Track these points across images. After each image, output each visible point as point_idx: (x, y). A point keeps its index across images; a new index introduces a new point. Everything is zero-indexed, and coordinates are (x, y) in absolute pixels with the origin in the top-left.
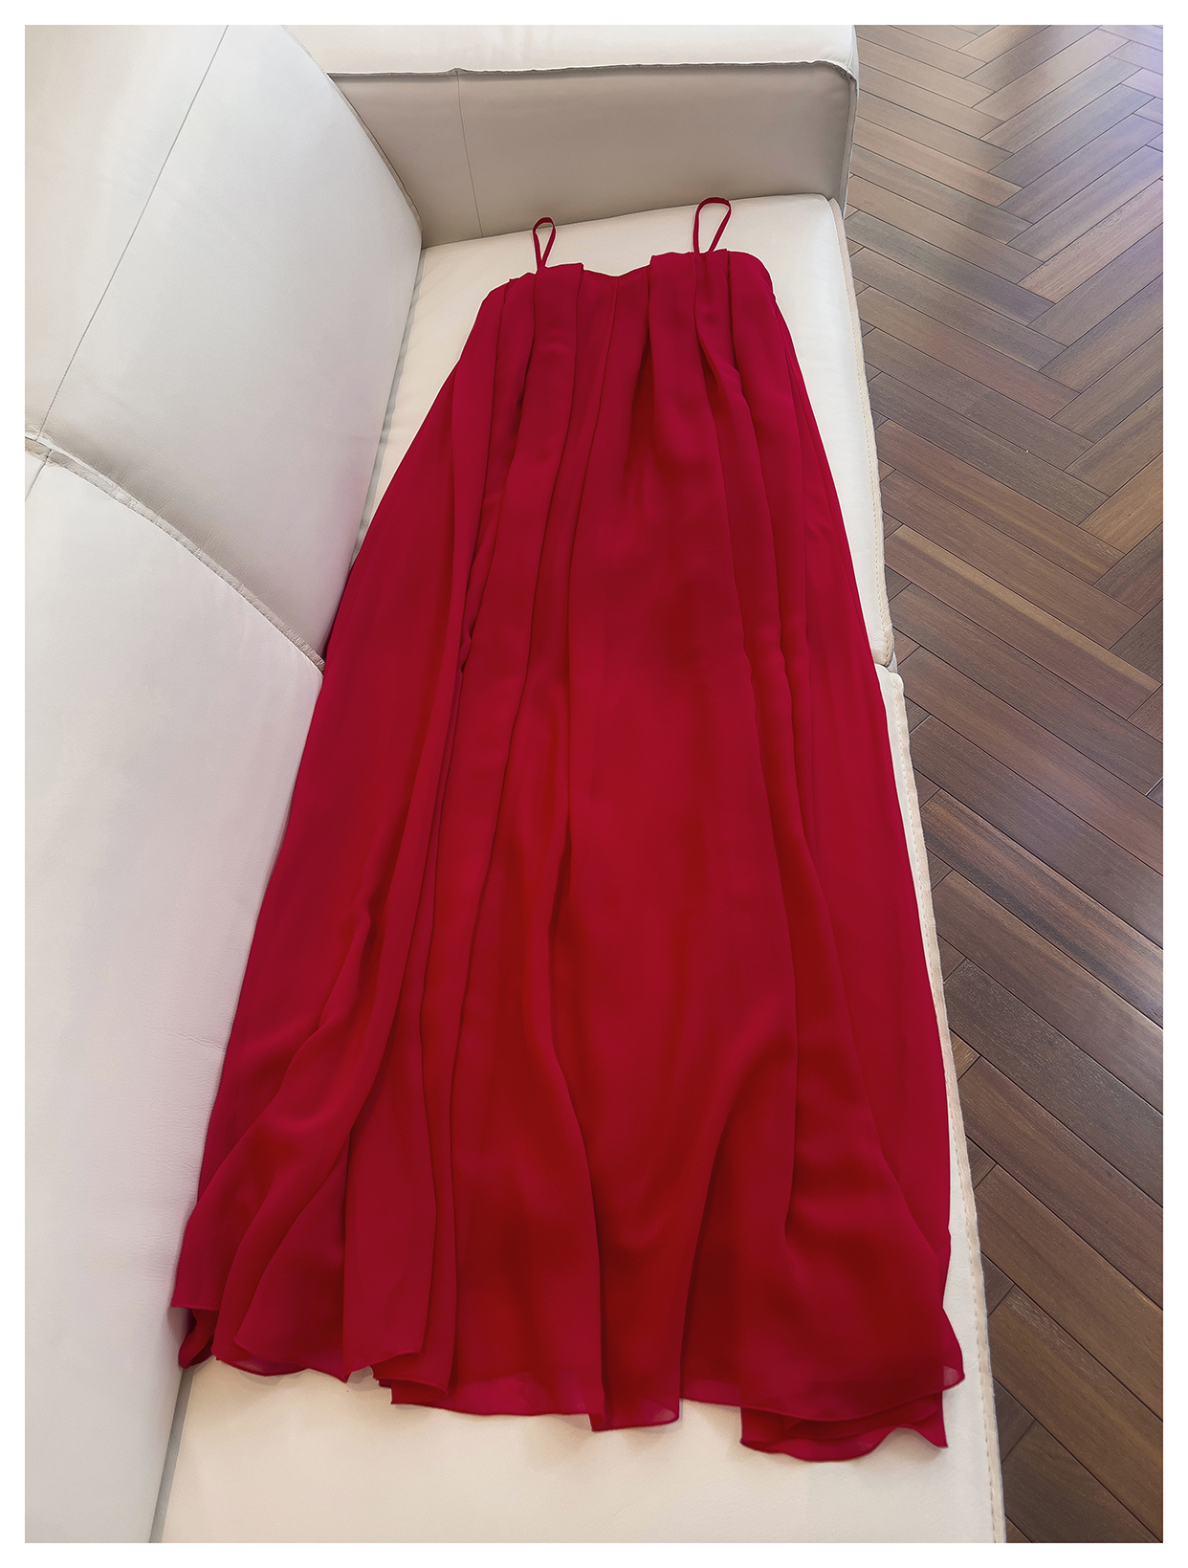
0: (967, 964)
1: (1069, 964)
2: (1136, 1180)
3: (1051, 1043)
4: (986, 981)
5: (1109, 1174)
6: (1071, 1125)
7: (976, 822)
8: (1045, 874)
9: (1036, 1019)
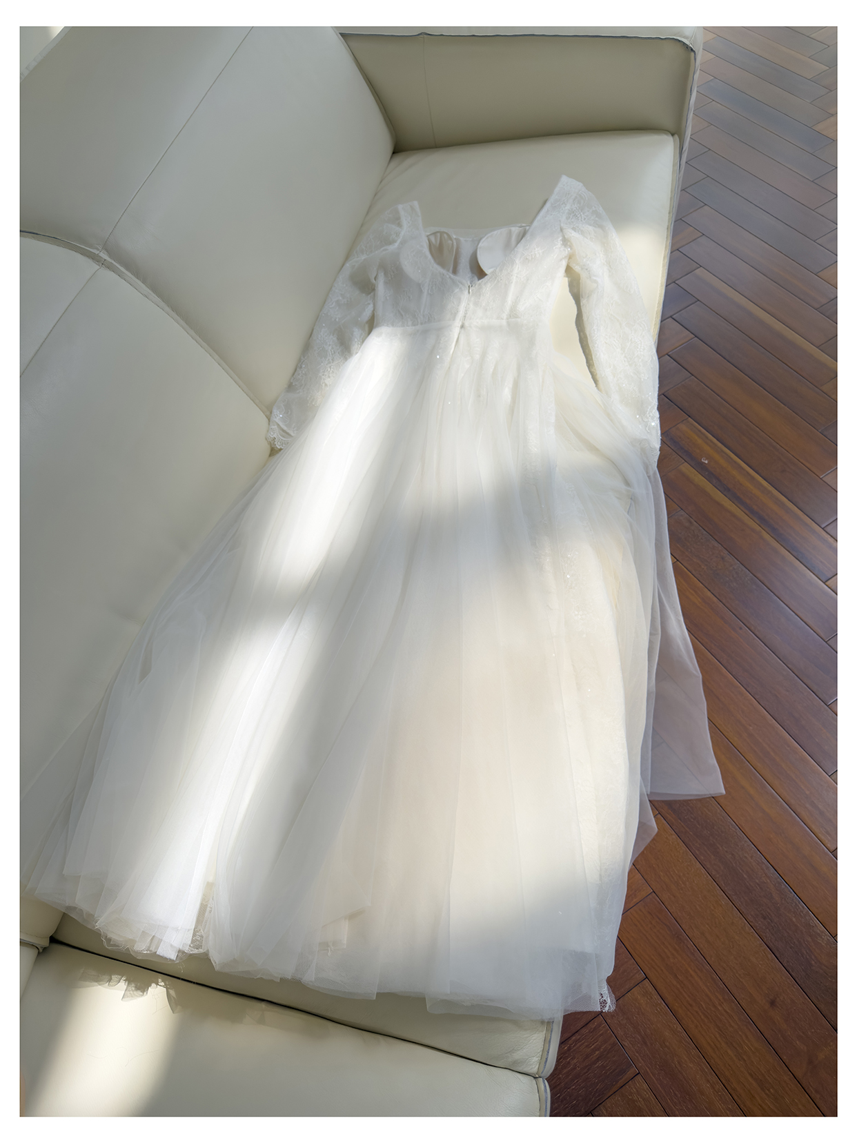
0: (683, 513)
1: (746, 519)
2: (757, 633)
3: (723, 558)
4: (691, 522)
5: (741, 628)
6: (724, 601)
7: (707, 437)
8: (743, 469)
9: (716, 544)
